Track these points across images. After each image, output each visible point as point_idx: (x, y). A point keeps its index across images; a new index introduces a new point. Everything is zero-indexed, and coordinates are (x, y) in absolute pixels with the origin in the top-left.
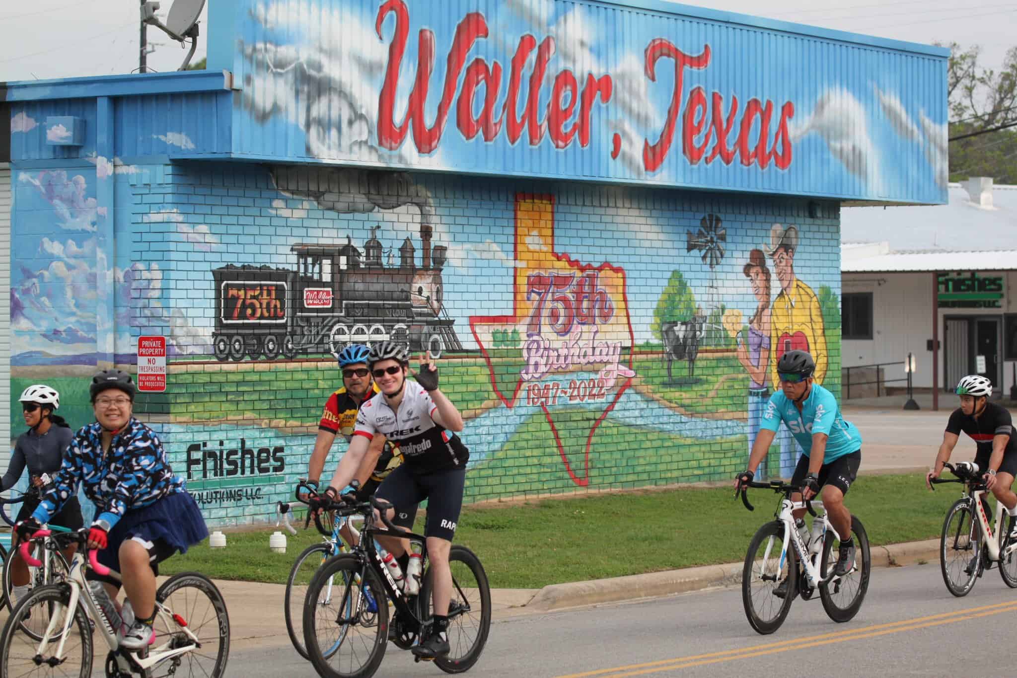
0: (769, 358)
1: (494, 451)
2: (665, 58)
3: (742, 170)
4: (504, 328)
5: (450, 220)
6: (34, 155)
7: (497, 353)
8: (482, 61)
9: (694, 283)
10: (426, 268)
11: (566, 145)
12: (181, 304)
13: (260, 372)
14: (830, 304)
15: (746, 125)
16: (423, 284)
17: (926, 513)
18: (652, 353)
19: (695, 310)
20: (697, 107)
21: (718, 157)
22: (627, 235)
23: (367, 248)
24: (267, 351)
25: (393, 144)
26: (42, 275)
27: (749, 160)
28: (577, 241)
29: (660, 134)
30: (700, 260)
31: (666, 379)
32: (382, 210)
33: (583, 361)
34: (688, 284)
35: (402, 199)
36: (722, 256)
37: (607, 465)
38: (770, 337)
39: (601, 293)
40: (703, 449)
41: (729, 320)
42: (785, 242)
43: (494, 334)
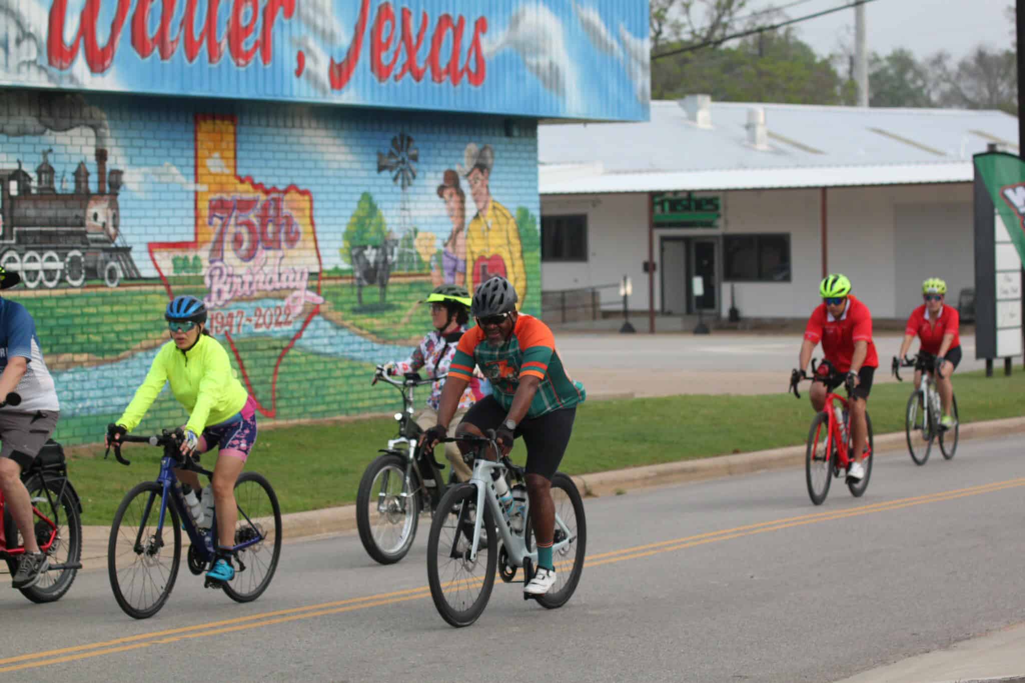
0: (464, 282)
3: (433, 87)
5: (126, 142)
7: (177, 280)
9: (385, 205)
10: (101, 193)
11: (247, 63)
14: (528, 226)
15: (437, 40)
16: (99, 211)
17: (626, 441)
18: (341, 278)
19: (386, 234)
20: (386, 24)
21: (408, 75)
22: (314, 156)
23: (39, 172)
25: (64, 64)
27: (440, 76)
28: (262, 163)
29: (346, 51)
30: (390, 182)
31: (356, 305)
32: (54, 133)
33: (269, 287)
34: (379, 206)
35: (76, 121)
36: (414, 177)
37: (296, 395)
38: (465, 261)
39: (286, 217)
41: (423, 243)
42: (481, 161)
43: (174, 261)
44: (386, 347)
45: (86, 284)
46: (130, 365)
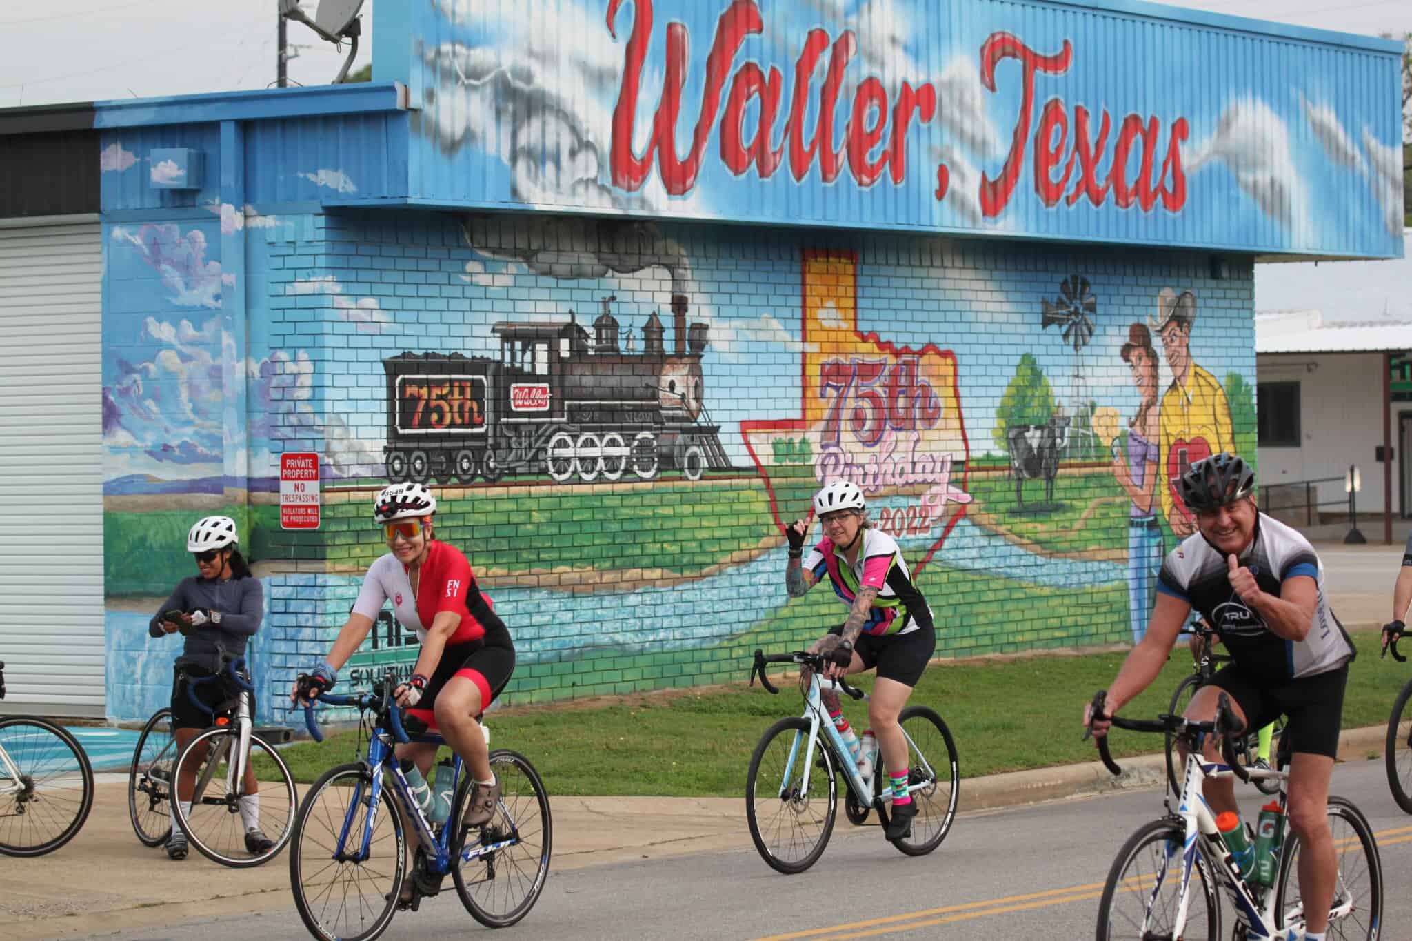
0: (1157, 474)
1: (776, 608)
2: (1009, 59)
3: (1117, 212)
4: (791, 436)
5: (712, 287)
6: (134, 203)
7: (779, 471)
8: (755, 66)
9: (1053, 371)
10: (679, 354)
11: (873, 182)
12: (340, 407)
13: (450, 501)
14: (1241, 399)
15: (1122, 150)
16: (676, 377)
17: (1376, 688)
18: (994, 469)
19: (1054, 409)
20: (1054, 128)
21: (1084, 196)
22: (959, 306)
23: (598, 326)
24: (460, 472)
25: (633, 183)
26: (146, 369)
27: (1126, 199)
28: (890, 315)
29: (1001, 163)
30: (1060, 340)
32: (617, 275)
33: (899, 481)
34: (1044, 373)
35: (646, 259)
36: (1091, 334)
38: (1158, 446)
39: (922, 386)
40: (1067, 601)
41: (1101, 422)
42: (1178, 313)
43: (775, 445)
44: (1053, 561)
45: (659, 476)
46: (716, 585)
